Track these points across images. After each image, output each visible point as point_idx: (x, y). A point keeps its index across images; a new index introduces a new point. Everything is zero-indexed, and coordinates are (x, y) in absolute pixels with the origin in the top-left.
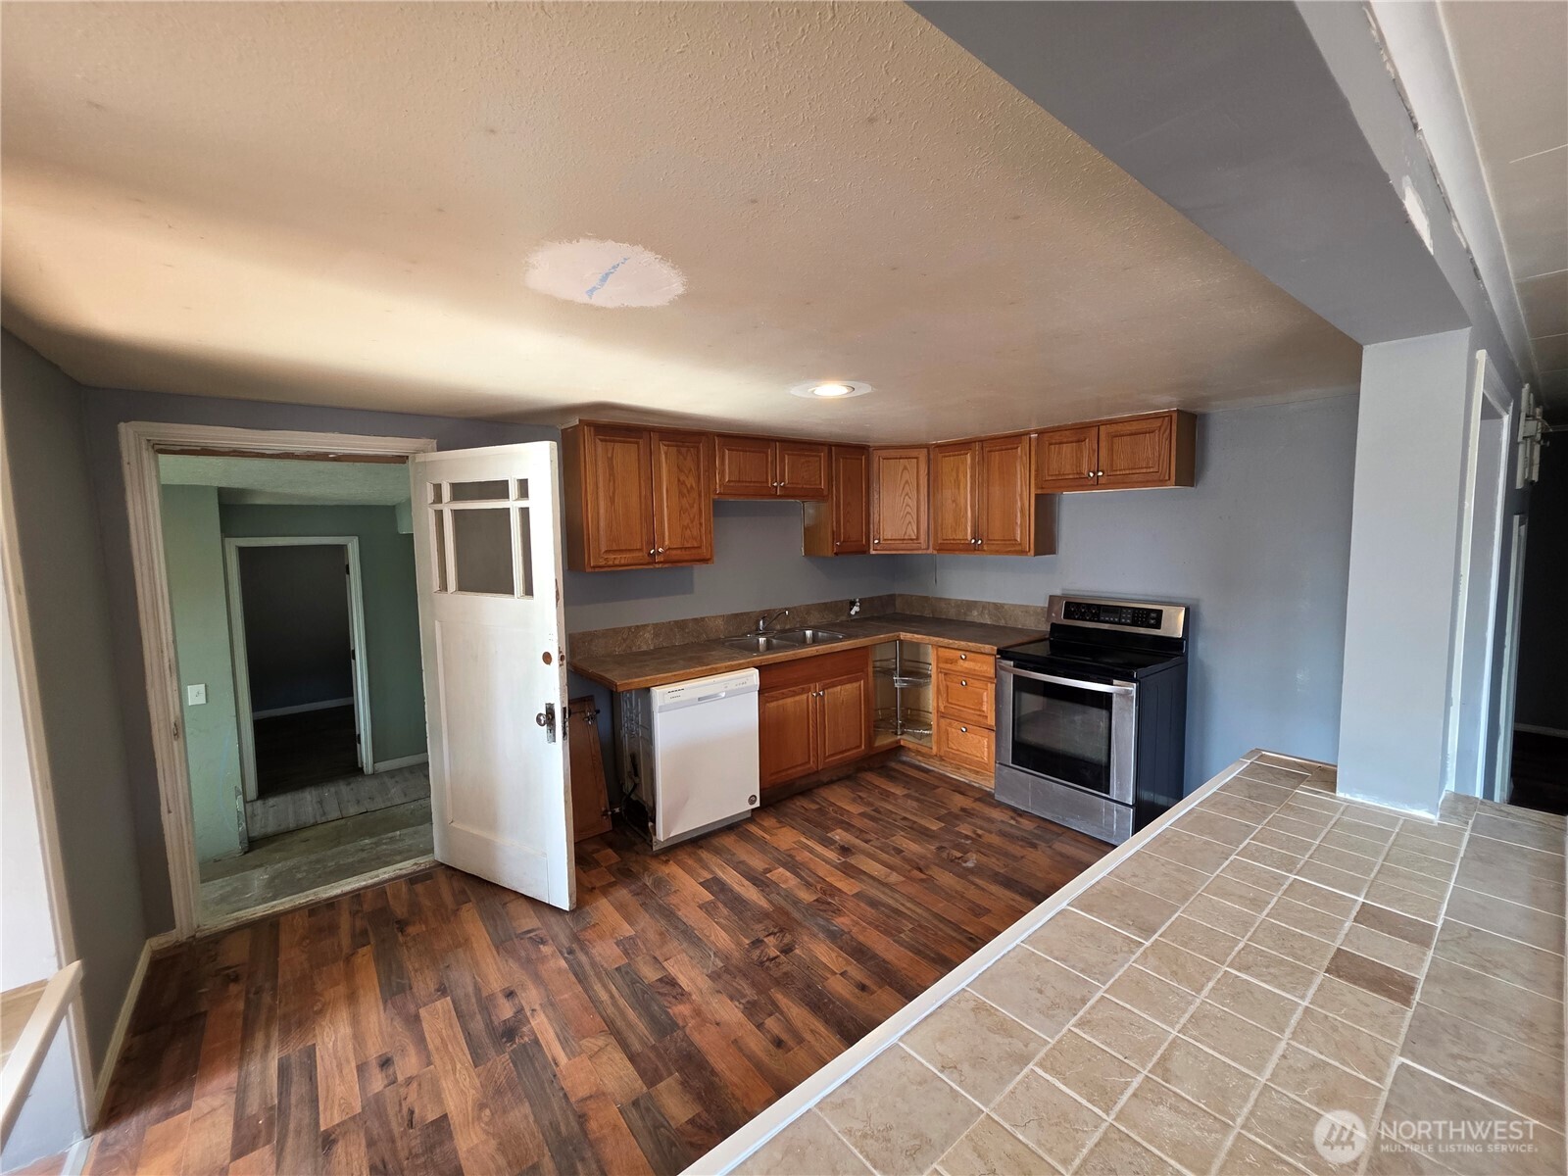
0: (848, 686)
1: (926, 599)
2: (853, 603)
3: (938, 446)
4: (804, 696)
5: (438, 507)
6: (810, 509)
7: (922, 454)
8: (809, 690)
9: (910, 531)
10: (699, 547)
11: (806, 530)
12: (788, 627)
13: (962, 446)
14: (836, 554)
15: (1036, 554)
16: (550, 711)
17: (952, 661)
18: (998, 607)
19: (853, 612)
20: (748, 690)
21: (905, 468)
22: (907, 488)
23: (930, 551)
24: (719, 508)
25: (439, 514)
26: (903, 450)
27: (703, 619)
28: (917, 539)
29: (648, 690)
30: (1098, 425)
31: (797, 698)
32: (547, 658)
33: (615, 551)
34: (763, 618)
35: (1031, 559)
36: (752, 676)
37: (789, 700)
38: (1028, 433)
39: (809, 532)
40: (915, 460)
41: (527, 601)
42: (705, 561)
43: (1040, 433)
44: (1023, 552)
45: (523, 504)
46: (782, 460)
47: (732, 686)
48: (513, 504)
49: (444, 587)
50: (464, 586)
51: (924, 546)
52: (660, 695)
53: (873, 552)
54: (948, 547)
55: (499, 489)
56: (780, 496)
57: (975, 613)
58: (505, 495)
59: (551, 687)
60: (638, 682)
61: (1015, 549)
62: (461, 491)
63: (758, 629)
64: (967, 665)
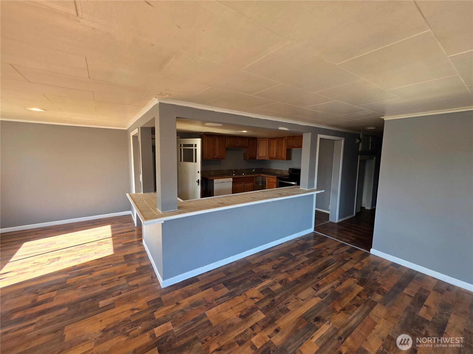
0: (250, 184)
1: (268, 169)
2: (253, 169)
3: (271, 138)
4: (241, 185)
5: (181, 148)
6: (245, 150)
7: (267, 140)
8: (242, 183)
9: (264, 155)
10: (223, 156)
11: (244, 154)
12: (239, 173)
13: (274, 138)
14: (249, 159)
15: (286, 160)
16: (199, 180)
17: (270, 180)
18: (281, 170)
19: (253, 171)
20: (230, 182)
21: (264, 142)
22: (264, 147)
23: (268, 159)
24: (227, 149)
25: (181, 149)
26: (263, 139)
27: (223, 170)
28: (266, 156)
29: (213, 180)
30: (296, 136)
31: (240, 185)
32: (198, 172)
33: (208, 156)
34: (234, 170)
35: (285, 161)
36: (231, 179)
37: (238, 185)
38: (285, 137)
39: (244, 155)
40: (266, 141)
41: (196, 163)
42: (223, 159)
43: (287, 137)
44: (284, 160)
45: (196, 148)
46: (239, 141)
47: (227, 181)
48: (194, 148)
49: (181, 161)
50: (184, 161)
51: (267, 158)
52: (215, 181)
53: (257, 159)
54: (271, 158)
55: (192, 145)
56: (239, 147)
57: (277, 172)
58: (193, 146)
59: (199, 177)
60: (212, 178)
61: (282, 159)
62: (185, 145)
63: (233, 172)
64: (272, 180)
